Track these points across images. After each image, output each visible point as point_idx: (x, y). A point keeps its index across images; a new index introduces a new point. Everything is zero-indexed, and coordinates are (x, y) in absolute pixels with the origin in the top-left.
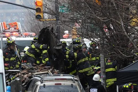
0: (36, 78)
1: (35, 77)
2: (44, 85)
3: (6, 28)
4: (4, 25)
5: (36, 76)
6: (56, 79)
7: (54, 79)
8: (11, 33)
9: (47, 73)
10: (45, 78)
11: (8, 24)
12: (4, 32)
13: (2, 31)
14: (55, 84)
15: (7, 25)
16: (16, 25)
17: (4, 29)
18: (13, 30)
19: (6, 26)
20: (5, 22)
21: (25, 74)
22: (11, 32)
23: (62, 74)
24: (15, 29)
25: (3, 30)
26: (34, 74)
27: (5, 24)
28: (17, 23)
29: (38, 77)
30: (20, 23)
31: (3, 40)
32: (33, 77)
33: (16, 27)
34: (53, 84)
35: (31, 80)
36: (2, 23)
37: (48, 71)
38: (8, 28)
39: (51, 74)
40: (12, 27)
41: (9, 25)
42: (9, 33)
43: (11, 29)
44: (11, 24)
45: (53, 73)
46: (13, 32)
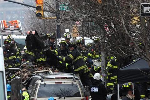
0: (36, 76)
1: (35, 75)
2: (45, 83)
3: (6, 27)
4: (4, 23)
5: (37, 75)
6: (57, 78)
7: (55, 78)
8: (11, 32)
9: (48, 72)
10: (45, 76)
11: (8, 22)
12: (4, 30)
13: (2, 29)
14: (56, 83)
15: (7, 23)
16: (16, 24)
17: (4, 27)
18: (13, 28)
19: (6, 24)
20: (5, 20)
21: (25, 72)
22: (11, 30)
23: (63, 73)
24: (15, 27)
25: (3, 29)
26: (34, 72)
27: (5, 22)
28: (17, 21)
29: (38, 75)
30: (20, 21)
31: (3, 38)
32: (33, 76)
33: (16, 25)
34: (54, 83)
35: (32, 79)
36: (2, 21)
38: (8, 26)
39: (52, 72)
40: (12, 25)
41: (9, 23)
42: (9, 31)
43: (12, 27)
44: (11, 22)
45: (53, 72)
46: (13, 30)
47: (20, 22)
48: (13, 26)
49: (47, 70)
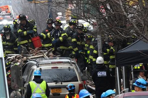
0: (31, 62)
1: (30, 61)
2: (41, 69)
5: (32, 60)
6: (52, 63)
7: (50, 63)
8: (2, 17)
9: (43, 57)
10: (41, 62)
14: (52, 68)
16: (8, 9)
18: (4, 13)
21: (20, 58)
22: (2, 16)
23: (58, 58)
24: (6, 12)
26: (29, 58)
28: (8, 6)
29: (34, 60)
30: (11, 6)
32: (28, 61)
33: (7, 10)
34: (49, 68)
35: (27, 65)
37: (43, 54)
39: (47, 57)
40: (3, 11)
44: (2, 7)
45: (49, 57)
46: (4, 16)
47: (11, 7)
49: (42, 56)
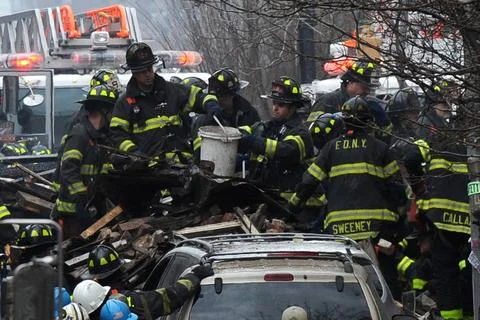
0: (184, 249)
1: (180, 245)
2: (219, 280)
3: (73, 33)
4: (66, 19)
5: (189, 244)
6: (273, 257)
7: (265, 255)
8: (95, 55)
9: (238, 230)
10: (226, 250)
11: (81, 16)
12: (65, 47)
13: (56, 46)
14: (267, 277)
15: (78, 18)
16: (118, 20)
17: (64, 38)
18: (102, 40)
19: (72, 21)
20: (68, 7)
21: (139, 233)
22: (95, 50)
23: (300, 235)
24: (113, 35)
25: (60, 42)
26: (180, 233)
27: (71, 15)
28: (122, 7)
29: (195, 244)
30: (133, 10)
31: (55, 85)
32: (173, 246)
33: (115, 27)
34: (257, 277)
35: (167, 261)
36: (54, 12)
37: (241, 219)
38: (83, 30)
39: (255, 231)
40: (100, 29)
41: (88, 17)
42: (88, 54)
43: (97, 37)
44: (95, 13)
45: (262, 230)
46: (104, 50)
47: (135, 15)
48: (104, 32)
49: (233, 224)
